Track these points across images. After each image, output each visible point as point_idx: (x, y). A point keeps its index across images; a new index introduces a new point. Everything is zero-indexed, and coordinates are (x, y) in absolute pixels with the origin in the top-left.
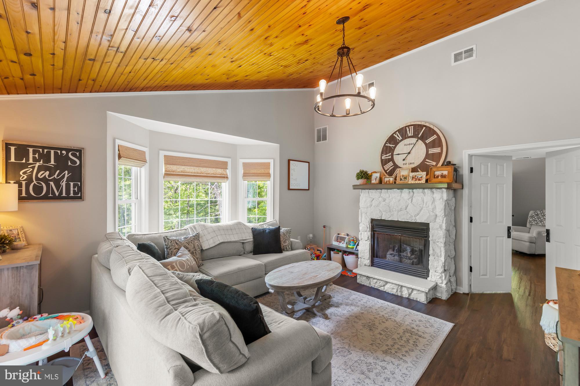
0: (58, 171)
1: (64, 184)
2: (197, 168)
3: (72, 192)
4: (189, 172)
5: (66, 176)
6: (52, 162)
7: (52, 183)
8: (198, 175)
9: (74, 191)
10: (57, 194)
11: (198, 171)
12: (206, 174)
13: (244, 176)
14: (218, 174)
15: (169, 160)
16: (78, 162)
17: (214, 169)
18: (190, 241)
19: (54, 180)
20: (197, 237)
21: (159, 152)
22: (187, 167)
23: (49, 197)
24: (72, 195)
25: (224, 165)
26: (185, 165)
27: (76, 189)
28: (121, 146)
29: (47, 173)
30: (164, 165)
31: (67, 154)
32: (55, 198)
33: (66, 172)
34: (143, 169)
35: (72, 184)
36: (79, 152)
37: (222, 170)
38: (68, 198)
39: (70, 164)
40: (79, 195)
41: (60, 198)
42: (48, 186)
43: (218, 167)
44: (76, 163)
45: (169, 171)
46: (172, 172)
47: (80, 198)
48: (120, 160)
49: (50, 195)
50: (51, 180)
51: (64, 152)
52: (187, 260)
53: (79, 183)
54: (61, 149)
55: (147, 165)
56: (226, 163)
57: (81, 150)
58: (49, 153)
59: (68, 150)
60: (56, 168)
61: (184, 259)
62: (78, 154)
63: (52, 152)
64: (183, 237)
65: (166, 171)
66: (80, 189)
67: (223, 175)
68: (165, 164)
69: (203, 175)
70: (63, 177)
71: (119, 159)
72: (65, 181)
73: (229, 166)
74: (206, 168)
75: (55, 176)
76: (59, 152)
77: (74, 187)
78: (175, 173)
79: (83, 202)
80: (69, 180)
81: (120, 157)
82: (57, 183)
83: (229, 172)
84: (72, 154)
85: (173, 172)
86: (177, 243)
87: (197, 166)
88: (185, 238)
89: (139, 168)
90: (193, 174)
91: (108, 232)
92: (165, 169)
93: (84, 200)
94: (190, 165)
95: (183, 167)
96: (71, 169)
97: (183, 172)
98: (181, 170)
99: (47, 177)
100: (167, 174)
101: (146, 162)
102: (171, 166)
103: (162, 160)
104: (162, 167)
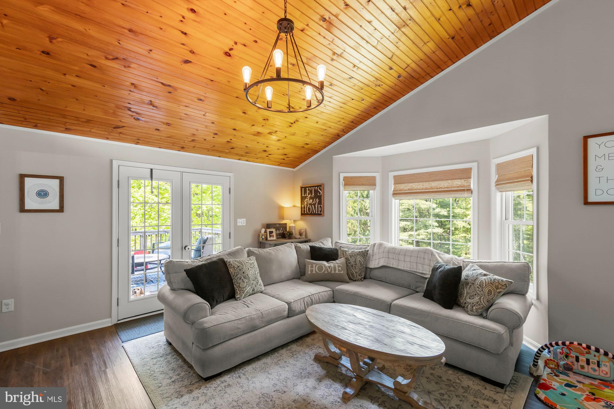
0: (315, 199)
1: (316, 206)
2: (427, 183)
4: (416, 189)
5: (317, 201)
6: (313, 195)
7: (313, 206)
8: (426, 191)
10: (315, 212)
12: (437, 188)
13: (497, 185)
14: (454, 187)
15: (398, 180)
16: (321, 193)
17: (449, 181)
18: (354, 255)
21: (389, 173)
22: (415, 184)
23: (312, 214)
24: (319, 213)
25: (466, 174)
26: (412, 183)
27: (320, 209)
28: (347, 177)
29: (312, 201)
30: (393, 185)
35: (319, 206)
37: (463, 180)
39: (318, 194)
41: (315, 214)
43: (455, 178)
45: (397, 191)
47: (321, 214)
48: (346, 188)
51: (317, 188)
53: (321, 206)
54: (316, 186)
55: (377, 188)
56: (469, 170)
57: (322, 186)
60: (314, 197)
63: (313, 189)
65: (394, 190)
66: (322, 209)
67: (462, 187)
69: (432, 190)
71: (344, 187)
72: (317, 204)
73: (474, 174)
74: (437, 182)
78: (401, 192)
83: (473, 184)
85: (401, 190)
87: (426, 181)
90: (420, 191)
92: (394, 188)
93: (323, 216)
94: (418, 181)
95: (411, 184)
96: (319, 197)
98: (409, 187)
99: (312, 203)
100: (396, 194)
101: (376, 185)
102: (400, 185)
103: (391, 181)
104: (392, 188)
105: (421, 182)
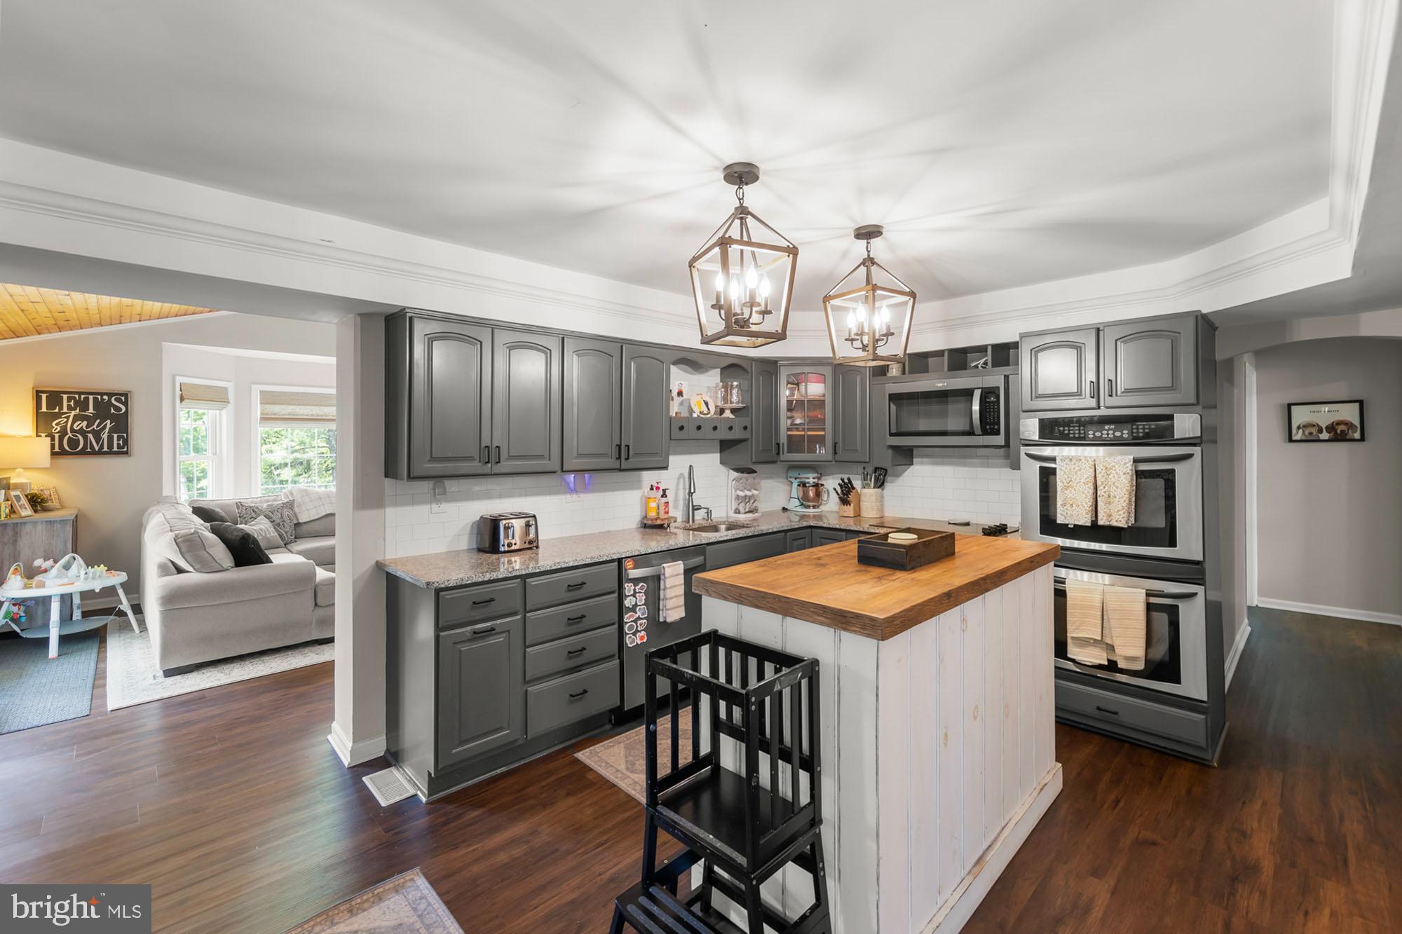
0: (98, 421)
1: (105, 436)
3: (115, 446)
4: (302, 415)
5: (108, 426)
6: (91, 410)
7: (90, 436)
8: (318, 418)
9: (118, 444)
10: (97, 448)
11: (318, 412)
15: (267, 398)
16: (124, 409)
18: (275, 509)
19: (93, 432)
20: (290, 505)
21: (251, 387)
23: (87, 452)
24: (115, 449)
27: (121, 442)
28: (185, 384)
29: (85, 423)
30: (259, 405)
31: (110, 399)
32: (94, 453)
33: (109, 421)
34: (224, 413)
35: (115, 436)
36: (124, 397)
38: (110, 453)
39: (113, 411)
40: (125, 449)
41: (100, 453)
42: (85, 438)
44: (121, 410)
45: (268, 414)
46: (272, 414)
47: (126, 453)
48: (183, 403)
49: (89, 450)
50: (89, 432)
51: (106, 397)
52: (261, 530)
53: (125, 435)
54: (102, 394)
55: (231, 406)
57: (127, 394)
58: (87, 399)
59: (110, 395)
60: (95, 417)
61: (255, 528)
62: (123, 398)
63: (91, 398)
64: (266, 504)
65: (261, 414)
66: (126, 442)
68: (261, 403)
70: (105, 427)
71: (181, 402)
72: (107, 432)
75: (95, 426)
76: (99, 397)
77: (118, 440)
78: (277, 417)
79: (130, 458)
80: (112, 431)
81: (182, 399)
82: (97, 435)
84: (115, 399)
85: (274, 414)
86: (254, 511)
87: (316, 405)
88: (268, 506)
89: (218, 411)
91: (165, 494)
92: (262, 410)
93: (130, 456)
95: (292, 407)
96: (114, 418)
97: (292, 415)
98: (289, 411)
99: (85, 429)
100: (265, 419)
101: (228, 402)
102: (272, 406)
103: (256, 398)
104: (257, 411)
105: (309, 405)
